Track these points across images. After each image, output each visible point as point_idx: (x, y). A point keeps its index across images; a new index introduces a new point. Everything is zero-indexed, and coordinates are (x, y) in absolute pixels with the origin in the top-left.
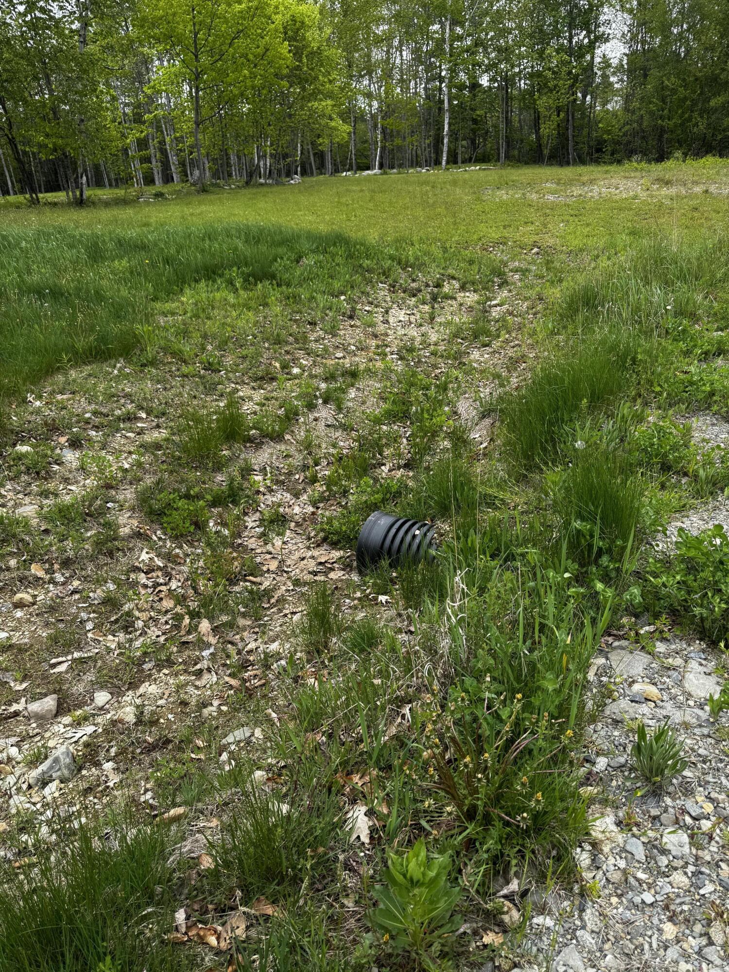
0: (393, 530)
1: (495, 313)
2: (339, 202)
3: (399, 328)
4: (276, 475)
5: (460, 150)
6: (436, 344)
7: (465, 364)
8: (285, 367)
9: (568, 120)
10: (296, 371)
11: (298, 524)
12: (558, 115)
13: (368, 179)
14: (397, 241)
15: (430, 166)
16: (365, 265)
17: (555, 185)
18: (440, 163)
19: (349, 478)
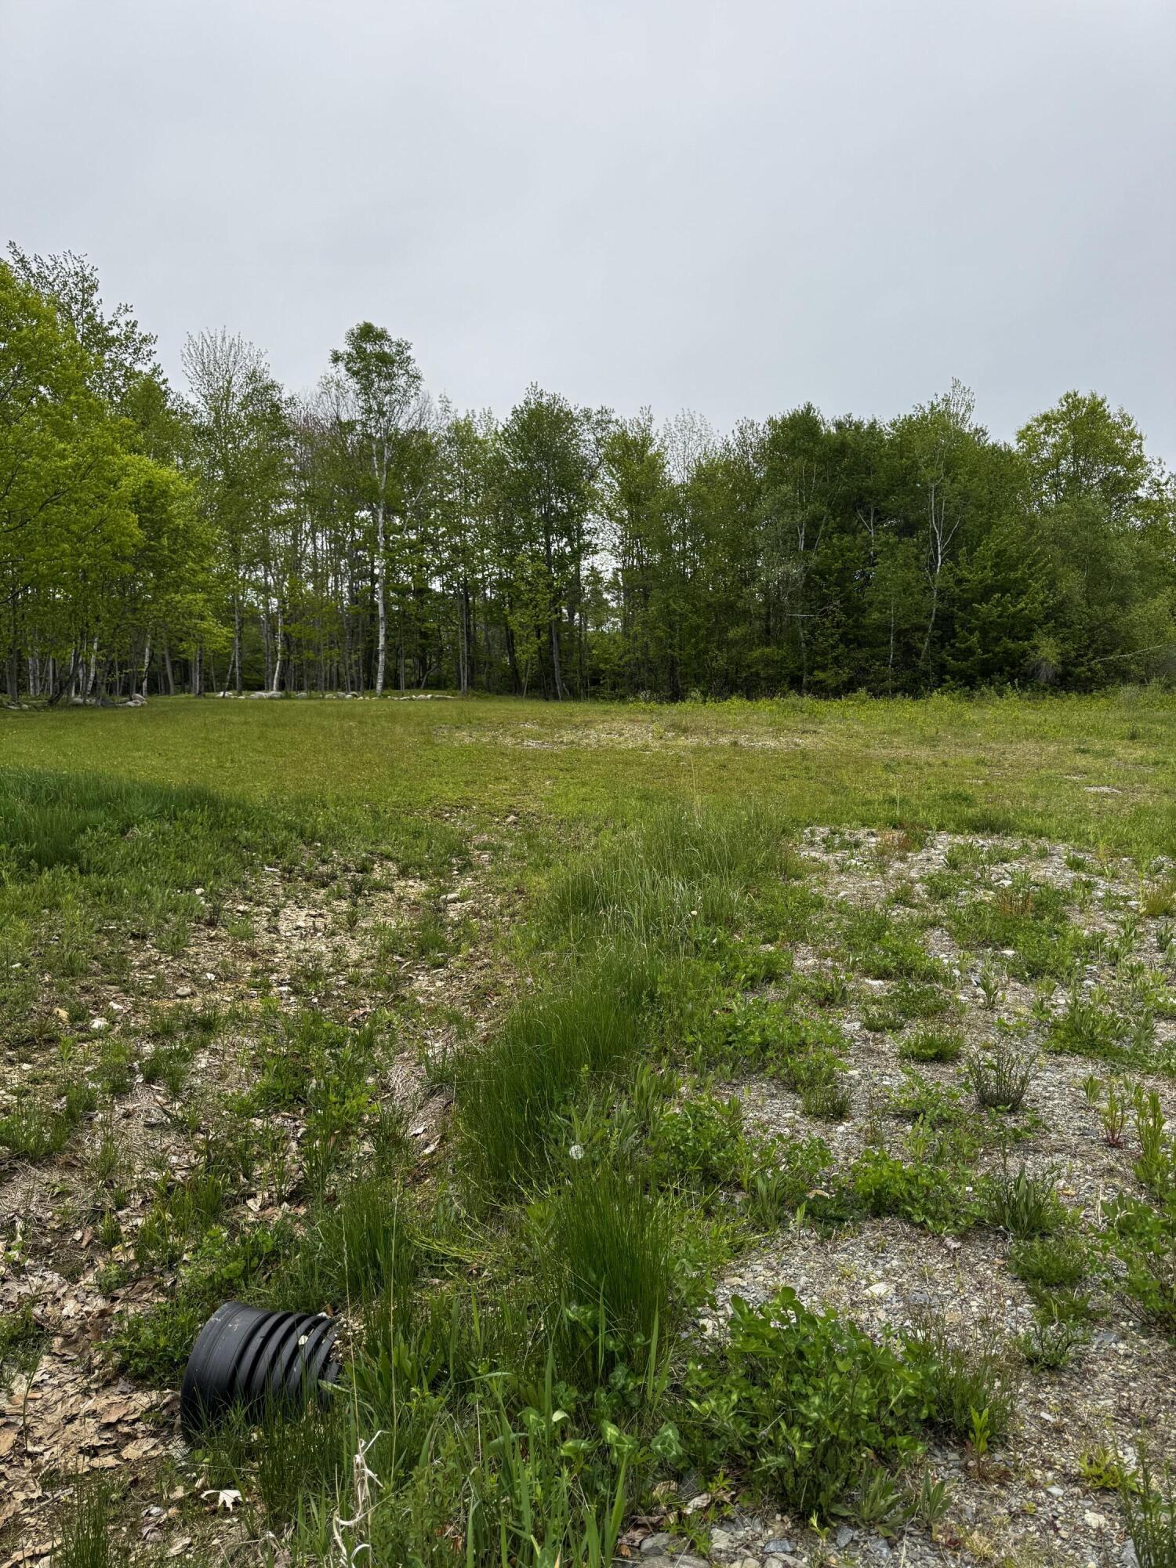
0: (257, 1341)
1: (453, 913)
2: (205, 739)
3: (295, 939)
4: (34, 1236)
5: (402, 671)
6: (356, 965)
7: (404, 999)
8: (79, 1016)
9: (552, 643)
10: (98, 1023)
11: (69, 1341)
12: (539, 636)
13: (257, 706)
14: (299, 800)
15: (358, 690)
16: (241, 839)
17: (536, 728)
18: (373, 687)
19: (182, 1230)
